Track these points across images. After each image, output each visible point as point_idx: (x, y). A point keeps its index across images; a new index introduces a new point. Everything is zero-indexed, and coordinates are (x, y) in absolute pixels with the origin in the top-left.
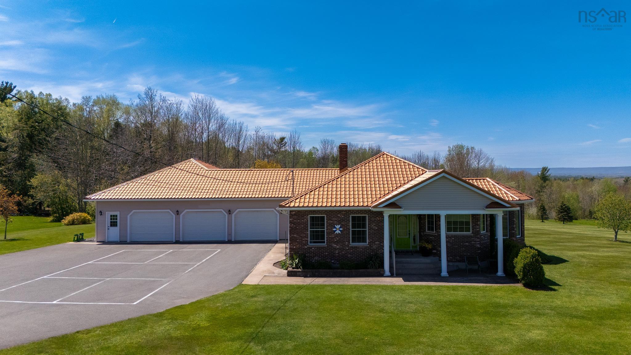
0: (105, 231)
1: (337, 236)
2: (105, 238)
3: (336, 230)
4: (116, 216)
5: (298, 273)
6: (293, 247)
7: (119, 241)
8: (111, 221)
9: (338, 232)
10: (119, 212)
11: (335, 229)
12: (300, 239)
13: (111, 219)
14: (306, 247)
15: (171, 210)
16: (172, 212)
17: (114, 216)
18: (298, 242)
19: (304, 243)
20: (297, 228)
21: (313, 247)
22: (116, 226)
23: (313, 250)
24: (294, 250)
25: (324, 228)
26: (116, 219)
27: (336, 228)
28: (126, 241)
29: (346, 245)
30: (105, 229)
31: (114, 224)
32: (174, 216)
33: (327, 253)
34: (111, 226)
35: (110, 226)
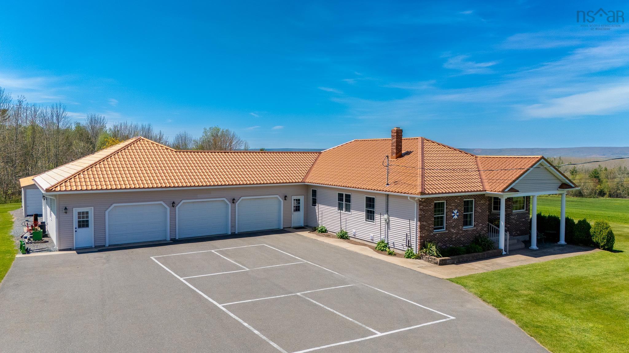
0: (73, 234)
1: (454, 221)
2: (73, 244)
3: (455, 215)
4: (87, 213)
5: (447, 261)
6: (423, 235)
7: (93, 247)
8: (78, 221)
9: (456, 217)
10: (93, 208)
11: (453, 215)
12: (428, 227)
13: (79, 218)
14: (432, 234)
15: (164, 202)
16: (166, 204)
17: (83, 213)
18: (426, 229)
19: (431, 230)
20: (426, 215)
21: (437, 234)
22: (87, 226)
23: (437, 236)
24: (423, 238)
25: (443, 214)
26: (87, 217)
27: (454, 213)
28: (104, 246)
29: (461, 229)
30: (73, 232)
31: (83, 224)
32: (168, 209)
33: (447, 238)
34: (80, 226)
35: (77, 227)
